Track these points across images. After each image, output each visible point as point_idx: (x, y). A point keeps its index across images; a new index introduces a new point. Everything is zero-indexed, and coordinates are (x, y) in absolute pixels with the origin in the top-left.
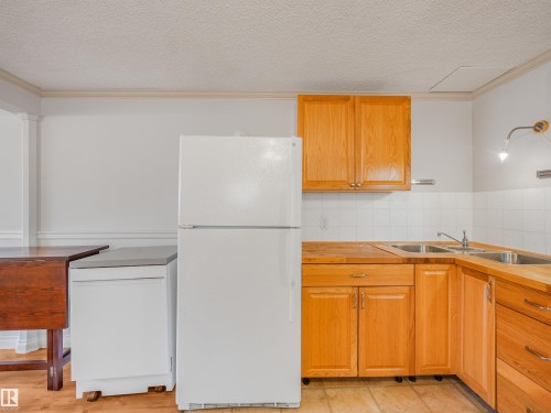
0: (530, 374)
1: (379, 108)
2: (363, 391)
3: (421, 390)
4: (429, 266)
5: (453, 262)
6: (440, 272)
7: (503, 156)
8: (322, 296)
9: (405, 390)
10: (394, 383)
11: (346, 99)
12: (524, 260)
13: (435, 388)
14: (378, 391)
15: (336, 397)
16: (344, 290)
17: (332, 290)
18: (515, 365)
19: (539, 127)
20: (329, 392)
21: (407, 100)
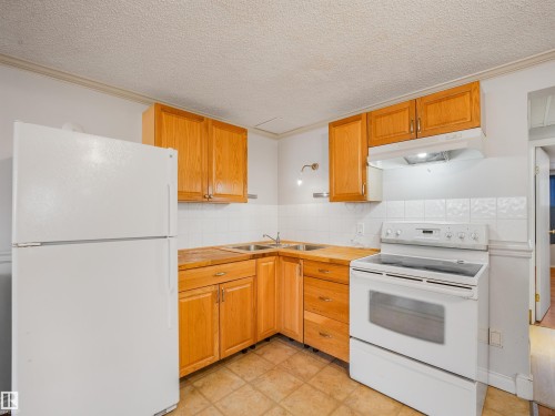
0: (321, 313)
1: (226, 133)
2: (223, 371)
3: (260, 352)
4: (264, 259)
5: (277, 254)
6: (269, 262)
7: (300, 182)
8: (190, 299)
9: (251, 356)
10: (242, 355)
11: (201, 119)
12: (309, 248)
13: (267, 347)
14: (233, 365)
15: (203, 385)
16: (208, 289)
17: (199, 291)
18: (314, 311)
19: (314, 166)
20: (195, 384)
21: (243, 131)
